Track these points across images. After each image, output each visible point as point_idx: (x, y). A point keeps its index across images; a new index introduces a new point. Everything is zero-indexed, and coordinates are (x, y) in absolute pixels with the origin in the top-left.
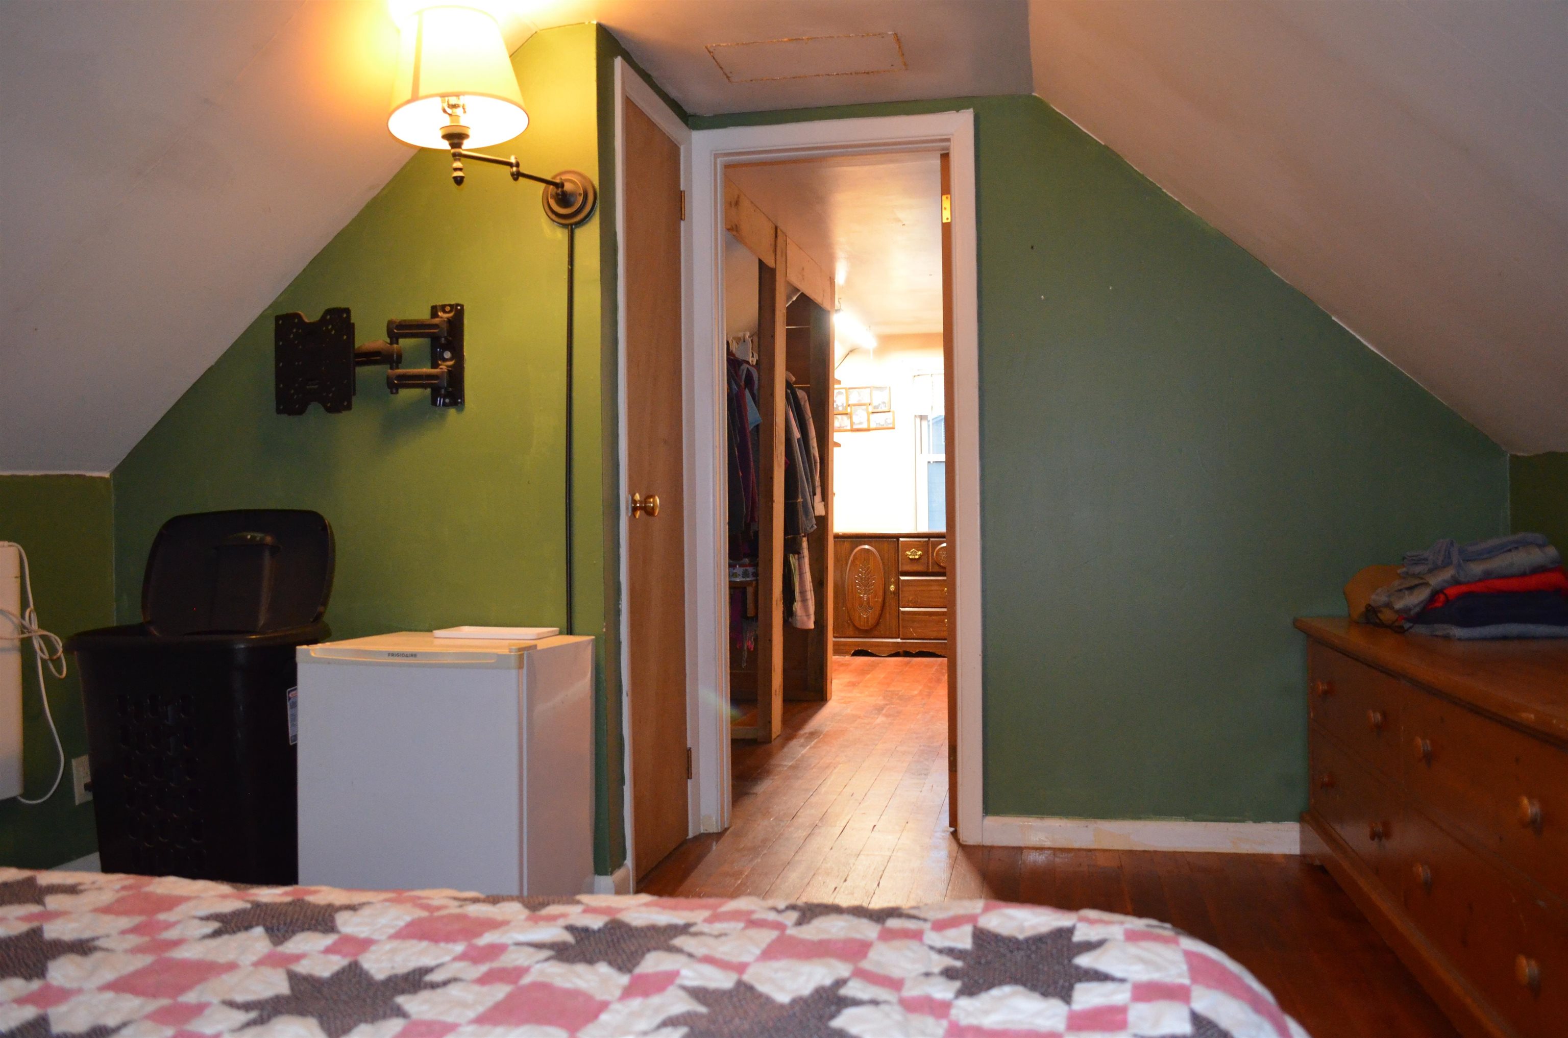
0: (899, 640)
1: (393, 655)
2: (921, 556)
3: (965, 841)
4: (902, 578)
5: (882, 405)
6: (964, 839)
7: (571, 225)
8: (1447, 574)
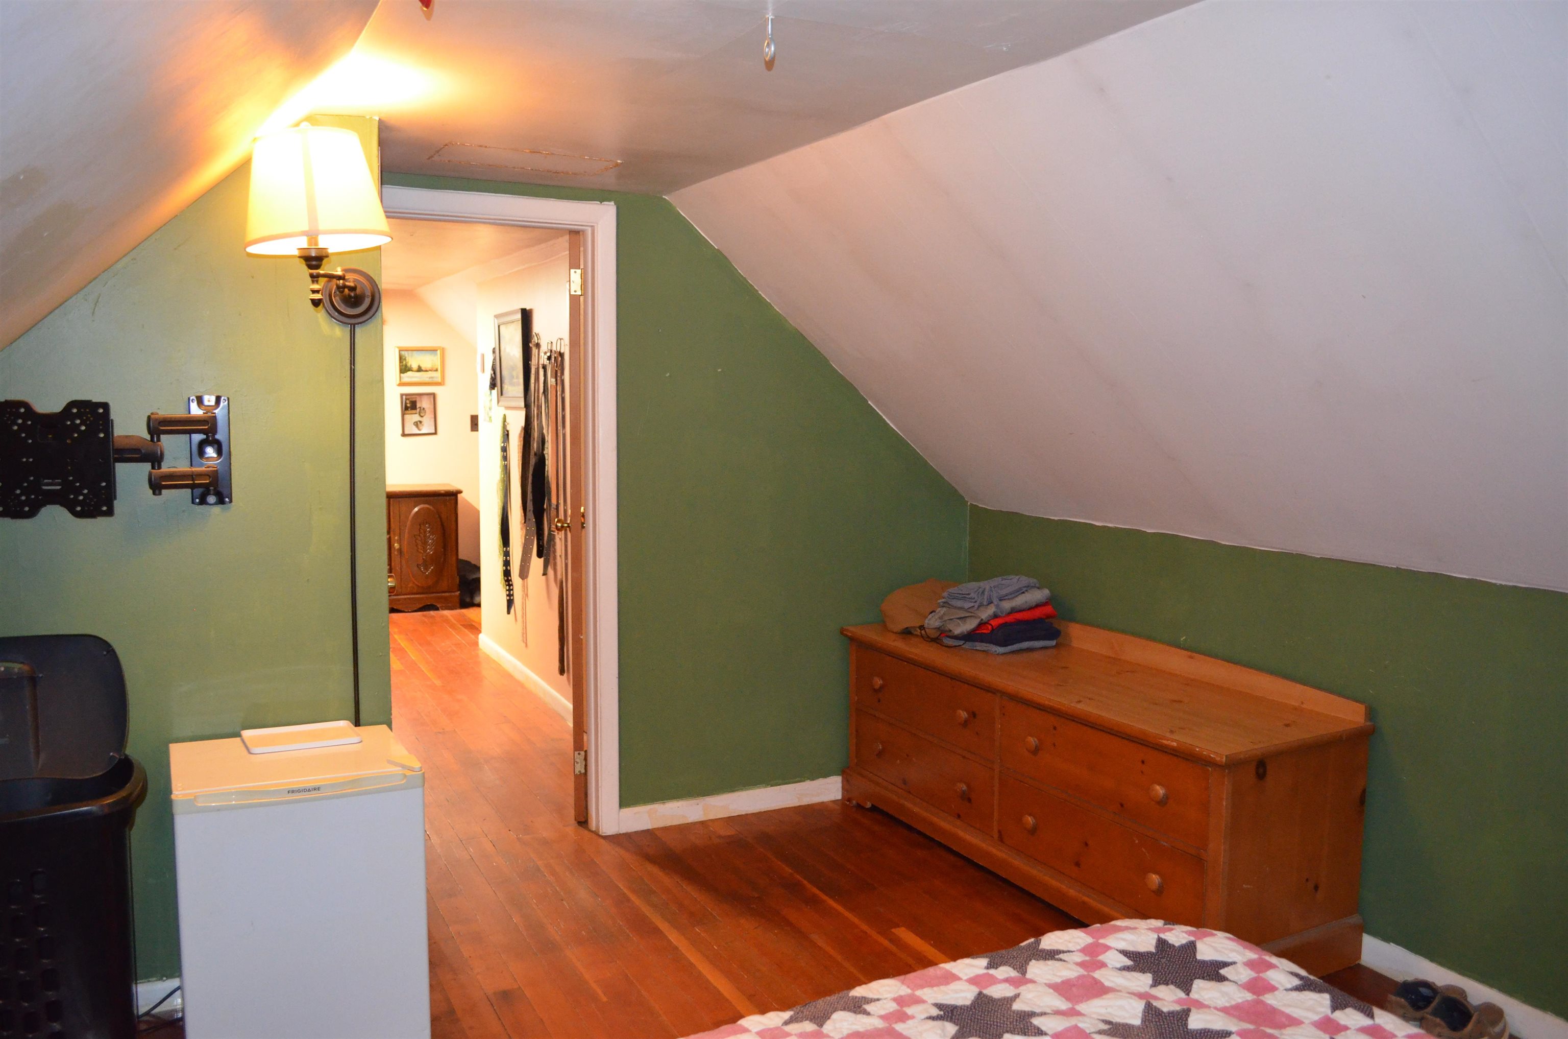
1: (293, 792)
3: (605, 833)
6: (604, 831)
7: (354, 325)
8: (991, 610)
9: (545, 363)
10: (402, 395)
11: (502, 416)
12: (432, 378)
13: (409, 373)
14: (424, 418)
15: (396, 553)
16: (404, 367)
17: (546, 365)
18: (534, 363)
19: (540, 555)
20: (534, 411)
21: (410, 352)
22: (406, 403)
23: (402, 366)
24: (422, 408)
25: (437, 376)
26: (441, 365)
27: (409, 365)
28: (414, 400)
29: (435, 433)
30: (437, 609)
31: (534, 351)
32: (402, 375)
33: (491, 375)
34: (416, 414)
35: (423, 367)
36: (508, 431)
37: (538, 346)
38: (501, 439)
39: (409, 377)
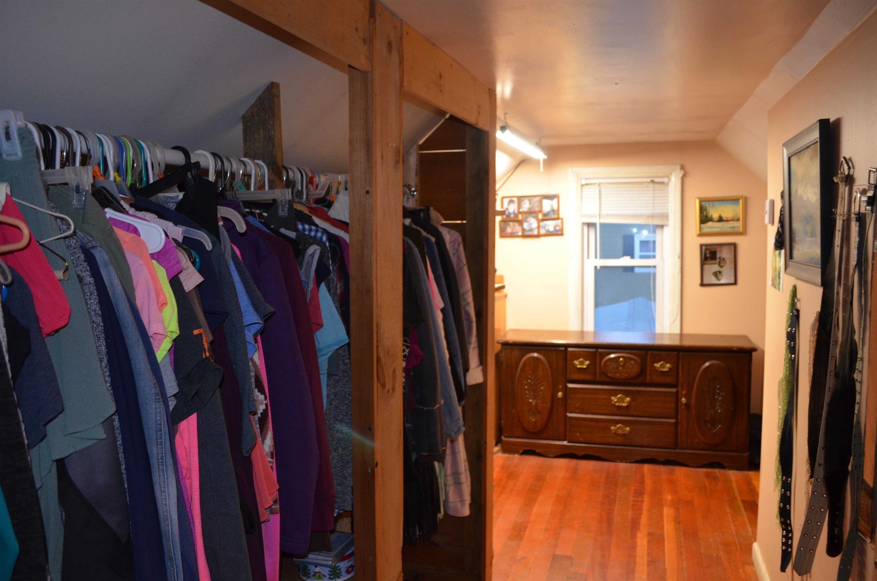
0: (565, 443)
2: (588, 366)
4: (570, 385)
5: (552, 213)
9: (863, 210)
10: (701, 246)
11: (790, 288)
12: (734, 227)
13: (710, 224)
14: (724, 268)
15: (683, 407)
16: (704, 218)
17: (864, 215)
18: (841, 209)
19: (832, 551)
20: (838, 293)
21: (711, 203)
22: (705, 254)
23: (703, 216)
24: (722, 258)
25: (739, 225)
26: (743, 214)
27: (709, 215)
28: (714, 250)
29: (735, 283)
30: (723, 467)
31: (843, 190)
32: (703, 226)
33: (778, 229)
34: (715, 264)
35: (725, 216)
36: (798, 311)
37: (850, 180)
38: (787, 322)
39: (709, 227)
